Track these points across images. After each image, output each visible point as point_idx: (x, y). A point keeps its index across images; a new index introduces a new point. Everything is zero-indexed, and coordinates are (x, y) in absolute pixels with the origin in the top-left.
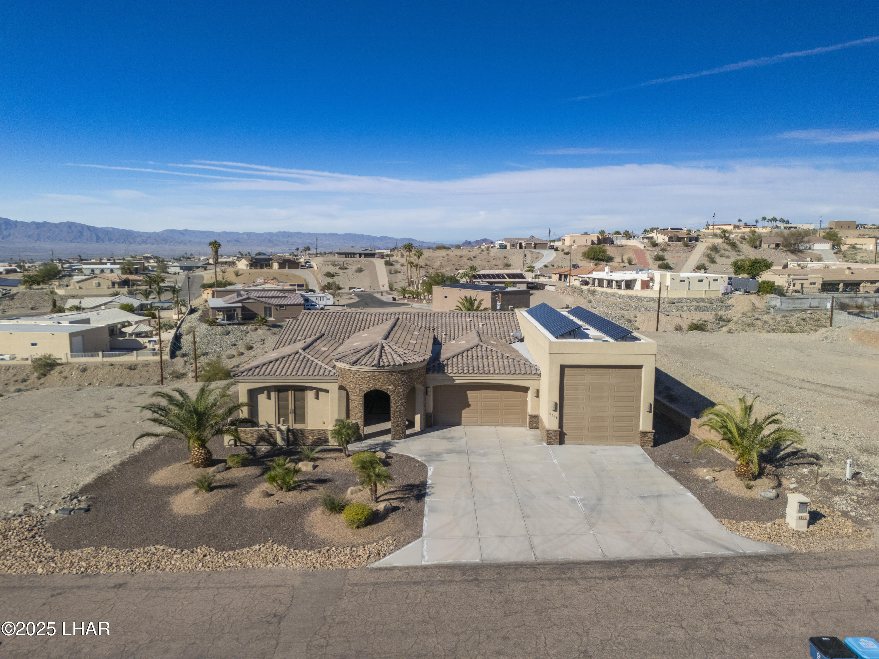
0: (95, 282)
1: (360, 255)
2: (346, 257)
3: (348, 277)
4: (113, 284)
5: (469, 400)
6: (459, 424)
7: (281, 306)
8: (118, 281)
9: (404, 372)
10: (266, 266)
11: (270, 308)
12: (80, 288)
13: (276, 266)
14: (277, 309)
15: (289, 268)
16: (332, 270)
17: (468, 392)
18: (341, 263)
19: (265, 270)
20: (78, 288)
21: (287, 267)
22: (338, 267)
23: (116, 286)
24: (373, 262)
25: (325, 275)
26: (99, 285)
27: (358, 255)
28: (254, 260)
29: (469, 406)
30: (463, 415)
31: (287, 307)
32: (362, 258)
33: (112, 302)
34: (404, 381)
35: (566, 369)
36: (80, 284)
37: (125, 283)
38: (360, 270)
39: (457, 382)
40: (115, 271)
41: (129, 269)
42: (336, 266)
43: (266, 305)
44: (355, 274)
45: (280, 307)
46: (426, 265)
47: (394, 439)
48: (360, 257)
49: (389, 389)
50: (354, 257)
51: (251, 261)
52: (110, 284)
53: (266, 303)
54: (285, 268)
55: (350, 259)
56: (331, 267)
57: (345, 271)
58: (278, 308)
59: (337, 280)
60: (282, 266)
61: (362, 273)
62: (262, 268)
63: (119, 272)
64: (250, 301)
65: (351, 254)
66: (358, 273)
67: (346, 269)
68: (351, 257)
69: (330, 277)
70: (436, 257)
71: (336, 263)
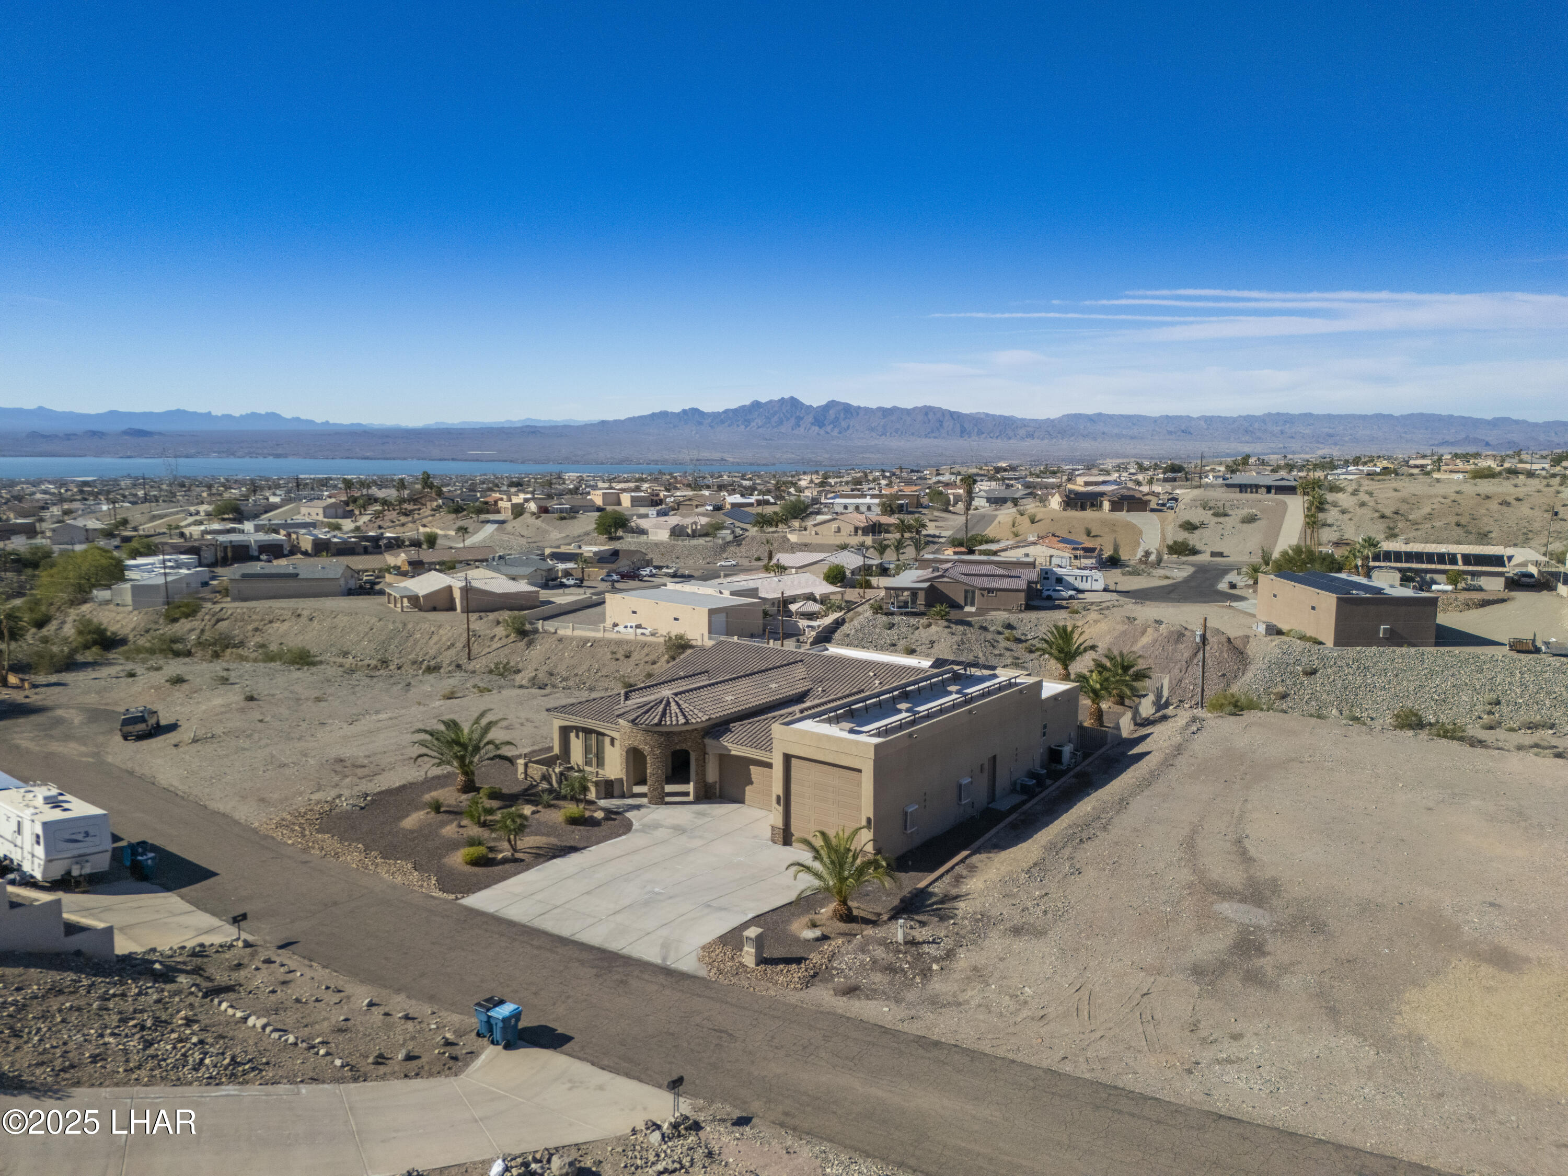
0: (834, 525)
1: (1269, 489)
2: (1241, 492)
3: (1222, 532)
4: (856, 529)
5: (753, 776)
6: (741, 801)
7: (990, 591)
8: (862, 525)
9: (661, 734)
10: (1092, 505)
11: (973, 592)
12: (816, 534)
13: (1106, 505)
14: (983, 595)
15: (1128, 511)
16: (1197, 515)
17: (751, 767)
18: (1220, 504)
19: (1089, 514)
20: (813, 533)
21: (1125, 508)
22: (1212, 512)
23: (860, 532)
24: (1285, 503)
25: (1181, 526)
26: (839, 530)
27: (1264, 490)
28: (1072, 496)
29: (751, 783)
30: (747, 793)
31: (999, 593)
32: (1272, 496)
33: (823, 560)
34: (662, 743)
35: (793, 759)
36: (816, 529)
37: (874, 529)
38: (1250, 519)
39: (733, 753)
40: (873, 508)
41: (890, 506)
42: (1210, 509)
43: (967, 588)
44: (1239, 526)
45: (989, 593)
46: (1396, 513)
47: (650, 803)
48: (1269, 491)
49: (646, 749)
50: (1257, 492)
51: (1067, 496)
52: (853, 530)
53: (966, 584)
54: (1121, 510)
55: (1249, 496)
56: (1200, 511)
57: (1221, 519)
58: (985, 593)
59: (1194, 539)
60: (1116, 506)
61: (1253, 525)
62: (1083, 508)
63: (877, 510)
64: (945, 580)
65: (1251, 486)
66: (1245, 525)
67: (1226, 515)
68: (1251, 492)
69: (1188, 529)
70: (1430, 497)
71: (1212, 504)
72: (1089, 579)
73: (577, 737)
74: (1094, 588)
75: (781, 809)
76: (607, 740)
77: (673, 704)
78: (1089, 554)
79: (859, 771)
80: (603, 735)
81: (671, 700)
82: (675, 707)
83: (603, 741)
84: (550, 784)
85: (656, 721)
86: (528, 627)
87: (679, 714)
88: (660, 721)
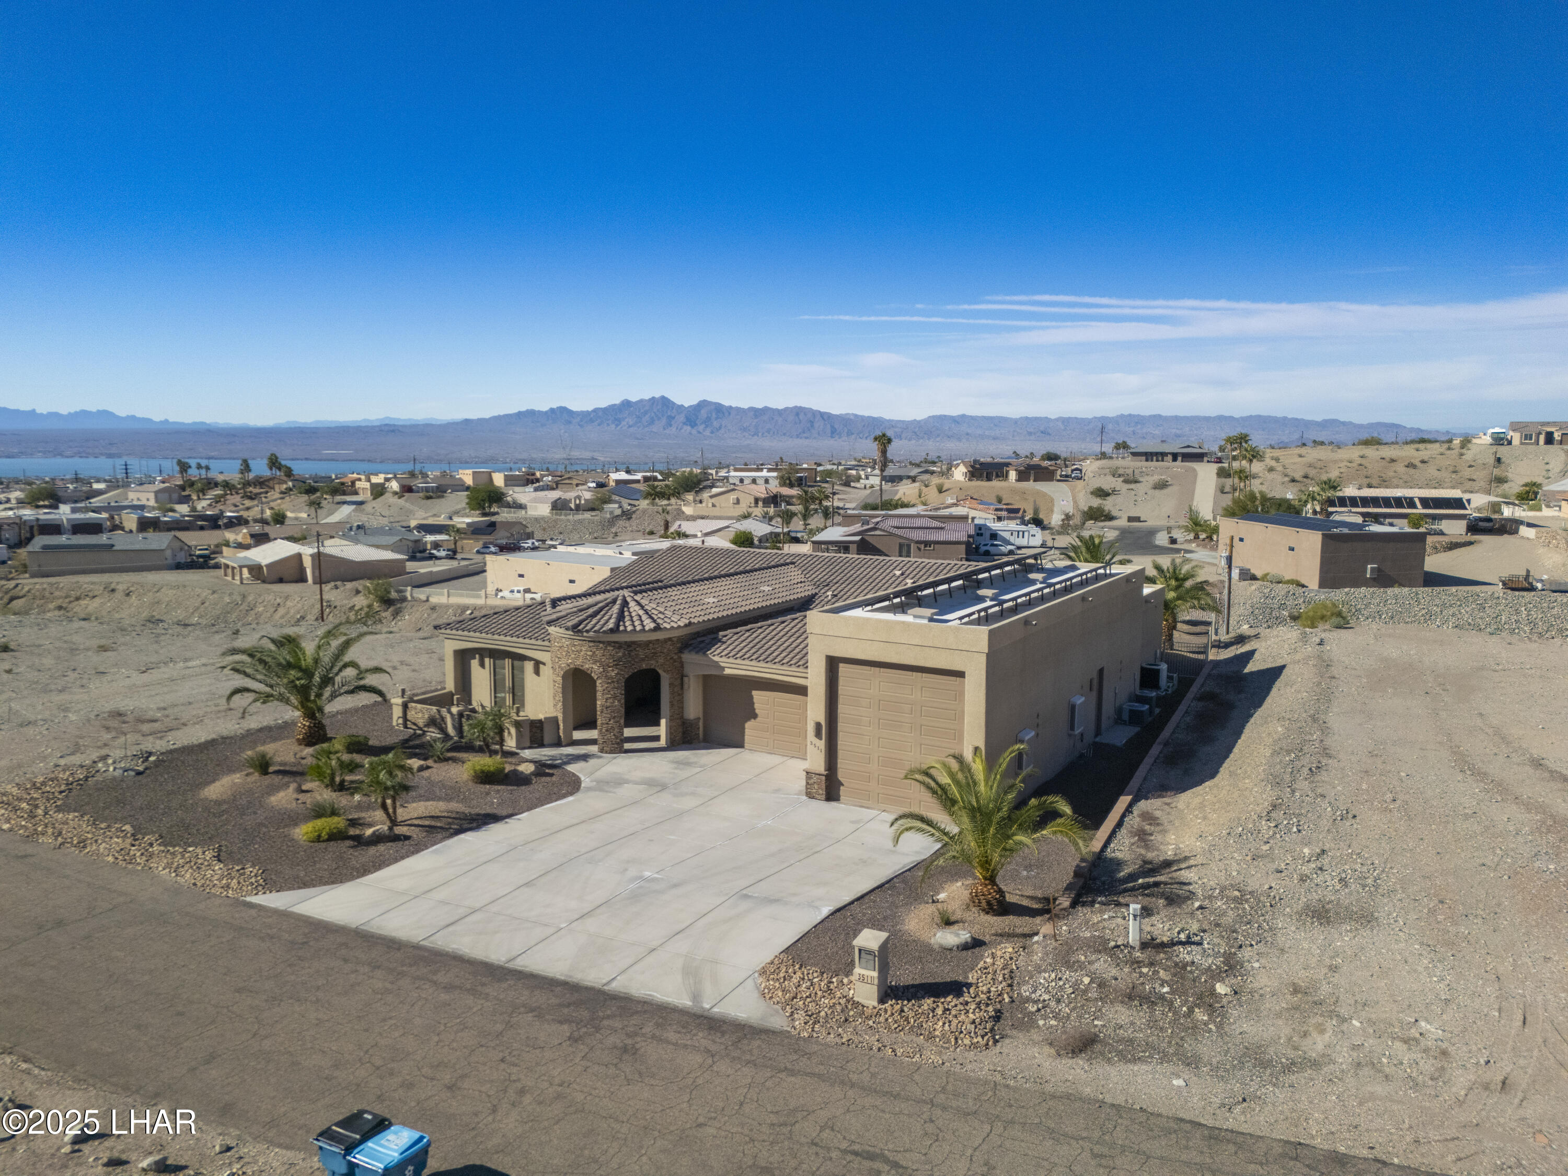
0: (732, 497)
1: (1175, 457)
2: (1147, 460)
3: (1136, 498)
4: (757, 500)
5: (756, 706)
6: (740, 745)
7: (927, 543)
8: (763, 496)
9: (618, 645)
10: (997, 476)
11: (909, 546)
12: (714, 506)
13: (1013, 475)
14: (919, 549)
15: (1035, 481)
16: (1108, 483)
17: (754, 693)
18: (1130, 471)
19: (996, 483)
20: (710, 505)
21: (1032, 478)
22: (1122, 479)
23: (760, 504)
24: (1195, 470)
25: (1092, 493)
26: (738, 502)
27: (1170, 457)
28: (978, 466)
29: (755, 716)
30: (748, 732)
31: (937, 546)
32: (1179, 463)
33: (728, 527)
34: (619, 660)
35: (841, 665)
36: (713, 500)
37: (774, 500)
38: (1161, 486)
39: (728, 671)
40: (771, 481)
41: (789, 479)
42: (1120, 476)
43: (902, 541)
44: (1151, 492)
45: (925, 546)
46: (1306, 477)
47: (602, 751)
48: (1175, 459)
49: (595, 669)
50: (1163, 461)
51: (972, 466)
52: (753, 501)
53: (901, 537)
54: (1028, 480)
55: (1154, 463)
56: (1110, 478)
57: (1133, 486)
58: (922, 546)
59: (1108, 505)
60: (1023, 476)
61: (1165, 491)
62: (989, 479)
63: (776, 482)
64: (878, 533)
65: (1157, 454)
66: (1157, 491)
67: (1136, 482)
68: (1157, 461)
69: (1100, 496)
70: (1335, 462)
71: (1121, 471)
72: (1026, 534)
73: (482, 665)
74: (1031, 544)
75: (822, 744)
76: (529, 666)
77: (632, 604)
78: (1012, 515)
79: (961, 674)
80: (523, 658)
81: (629, 599)
82: (637, 608)
83: (522, 670)
84: (443, 730)
85: (611, 625)
86: (394, 595)
87: (644, 617)
88: (618, 626)
